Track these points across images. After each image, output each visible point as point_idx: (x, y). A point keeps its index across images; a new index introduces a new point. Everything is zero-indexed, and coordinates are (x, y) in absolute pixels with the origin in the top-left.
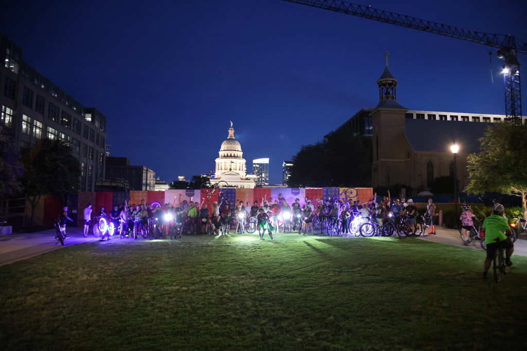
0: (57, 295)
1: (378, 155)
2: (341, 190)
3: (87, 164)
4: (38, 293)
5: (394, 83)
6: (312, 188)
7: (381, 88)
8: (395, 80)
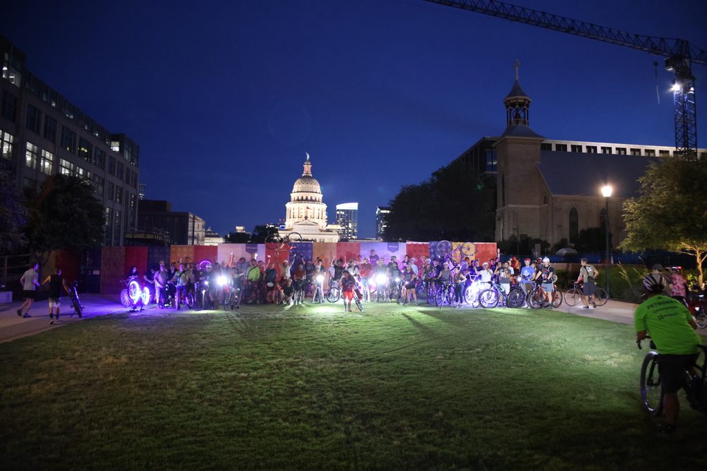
0: (72, 382)
1: (503, 199)
2: (455, 245)
3: (113, 209)
4: (47, 380)
5: (527, 102)
6: (415, 243)
7: (508, 110)
8: (528, 98)
